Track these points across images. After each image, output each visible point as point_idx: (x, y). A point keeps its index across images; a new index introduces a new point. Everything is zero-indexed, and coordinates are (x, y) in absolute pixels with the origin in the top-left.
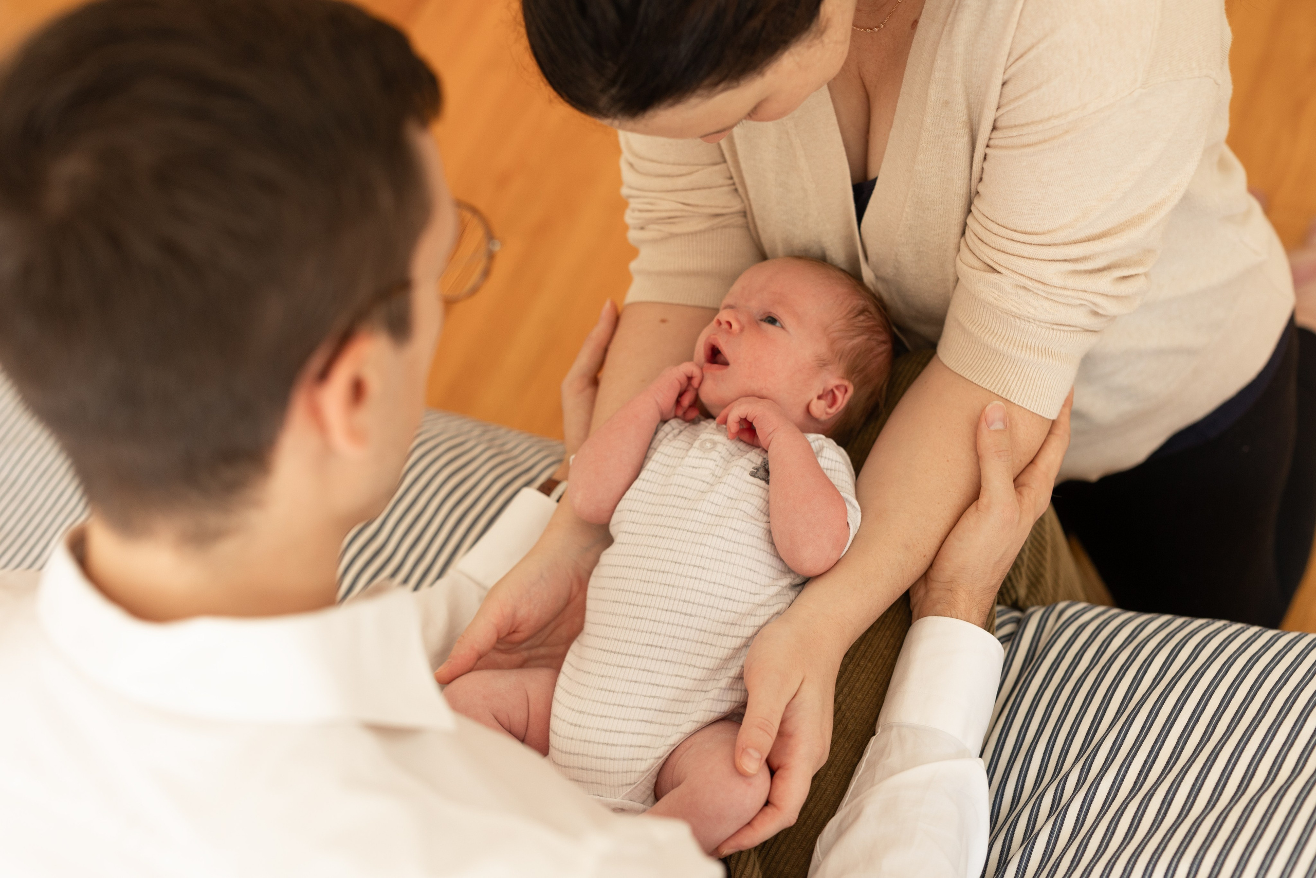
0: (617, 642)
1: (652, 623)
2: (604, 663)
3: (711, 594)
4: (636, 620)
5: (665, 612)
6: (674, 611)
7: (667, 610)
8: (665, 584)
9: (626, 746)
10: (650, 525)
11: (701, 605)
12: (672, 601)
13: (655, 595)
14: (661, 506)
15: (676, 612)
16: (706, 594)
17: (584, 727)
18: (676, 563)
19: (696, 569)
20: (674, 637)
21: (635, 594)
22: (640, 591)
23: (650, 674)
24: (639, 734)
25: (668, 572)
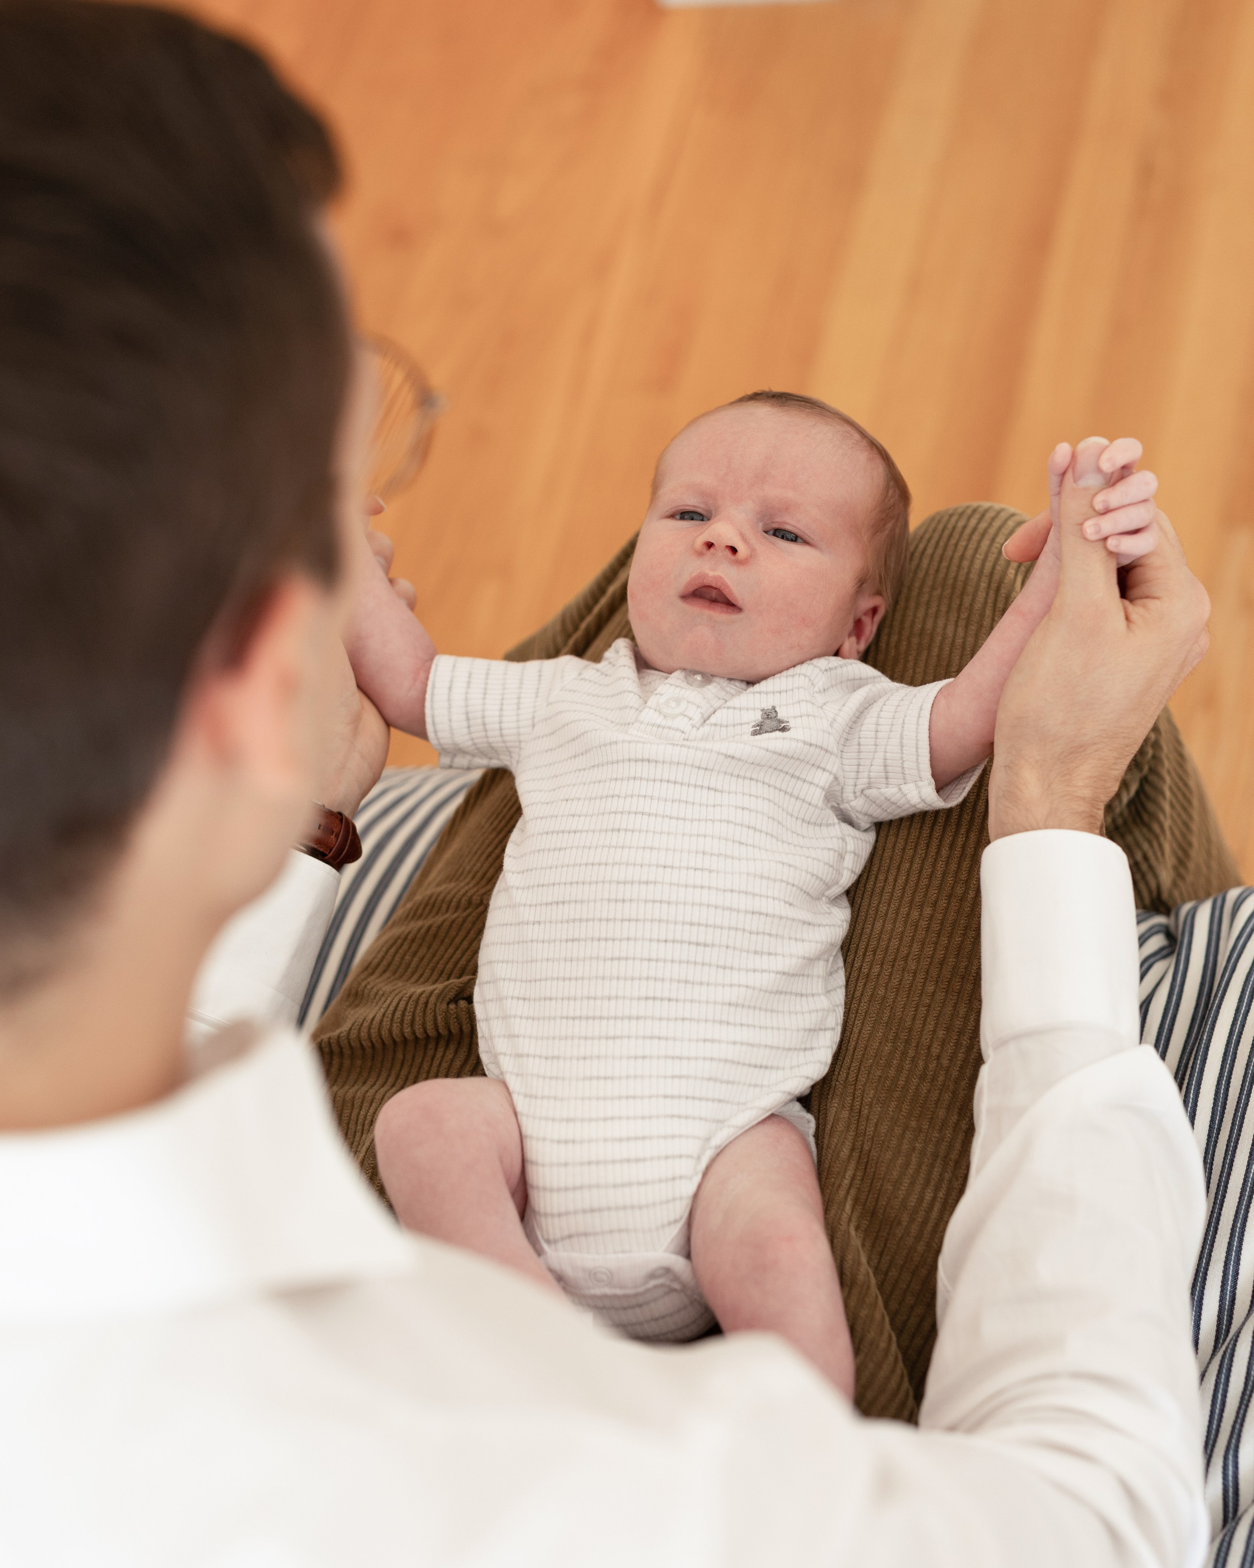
0: (592, 1002)
1: (645, 963)
2: (580, 1038)
3: (731, 909)
4: (616, 962)
5: (664, 944)
6: (677, 941)
7: (666, 941)
8: (654, 901)
9: (659, 1158)
10: (603, 814)
11: (718, 927)
12: (671, 926)
13: (640, 920)
14: (613, 783)
15: (682, 942)
16: (723, 909)
17: (582, 1142)
18: (665, 867)
19: (699, 873)
20: (686, 982)
21: (604, 923)
22: (611, 916)
23: (663, 1042)
24: (673, 1137)
25: (655, 883)
